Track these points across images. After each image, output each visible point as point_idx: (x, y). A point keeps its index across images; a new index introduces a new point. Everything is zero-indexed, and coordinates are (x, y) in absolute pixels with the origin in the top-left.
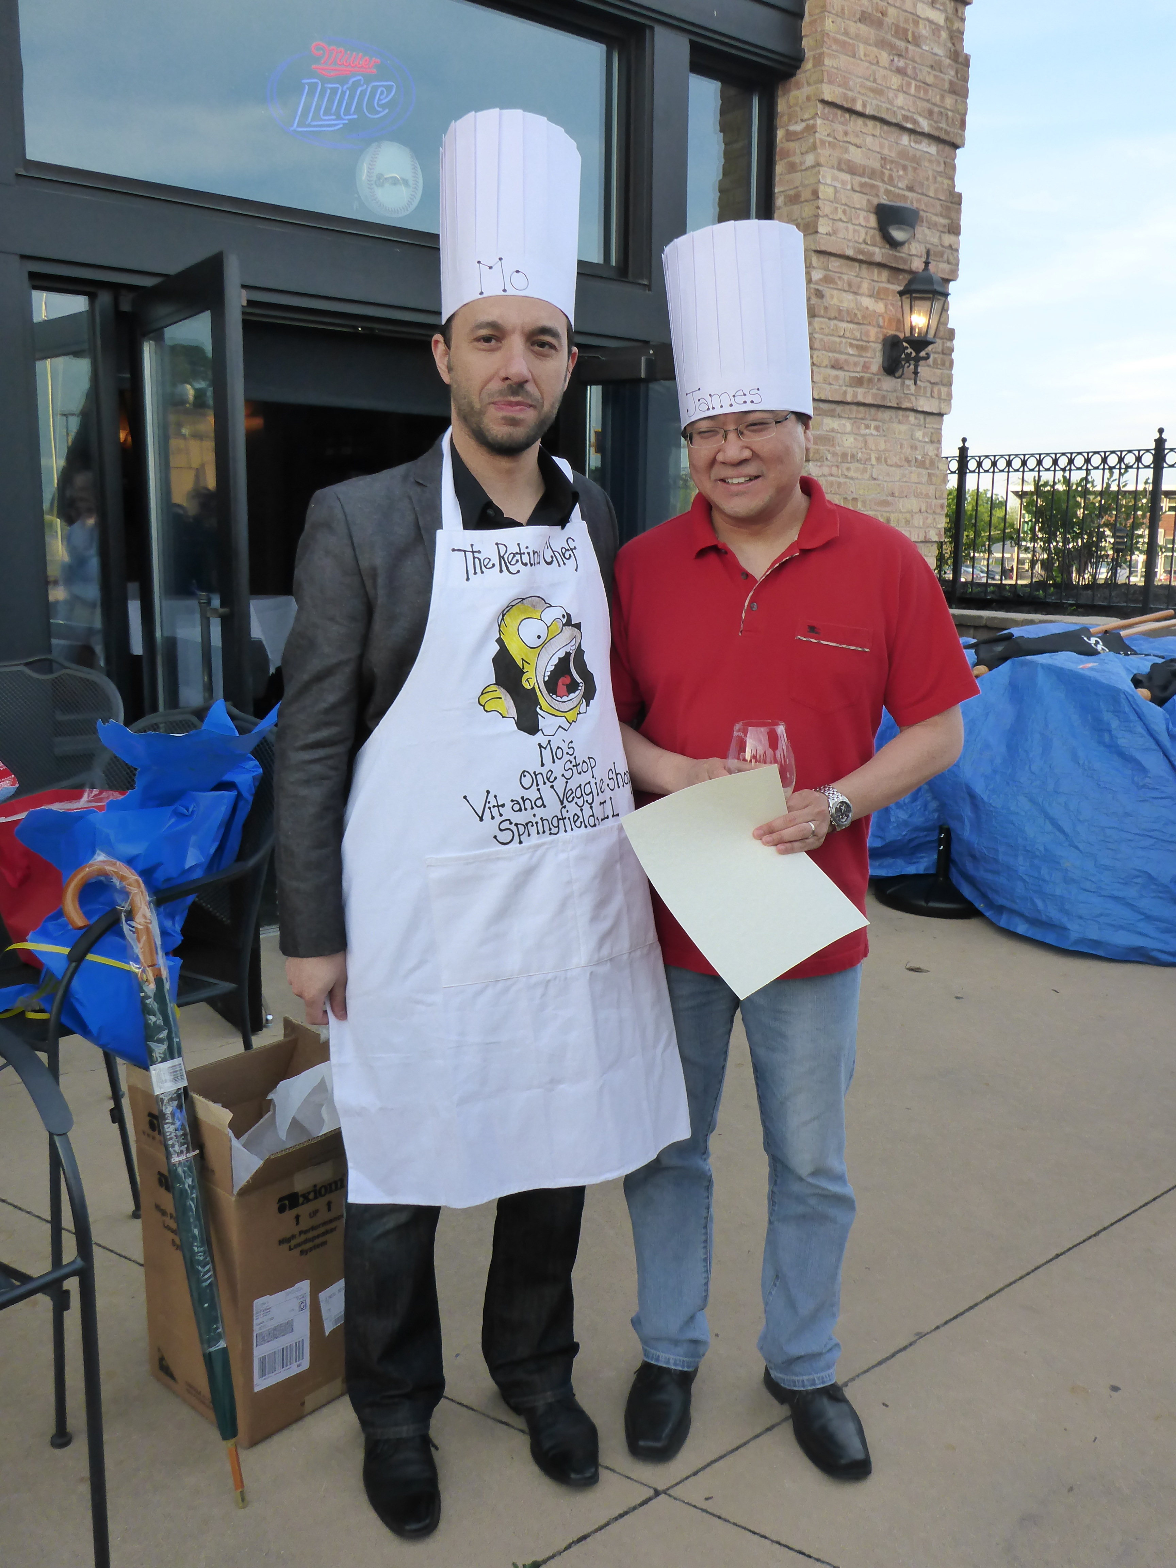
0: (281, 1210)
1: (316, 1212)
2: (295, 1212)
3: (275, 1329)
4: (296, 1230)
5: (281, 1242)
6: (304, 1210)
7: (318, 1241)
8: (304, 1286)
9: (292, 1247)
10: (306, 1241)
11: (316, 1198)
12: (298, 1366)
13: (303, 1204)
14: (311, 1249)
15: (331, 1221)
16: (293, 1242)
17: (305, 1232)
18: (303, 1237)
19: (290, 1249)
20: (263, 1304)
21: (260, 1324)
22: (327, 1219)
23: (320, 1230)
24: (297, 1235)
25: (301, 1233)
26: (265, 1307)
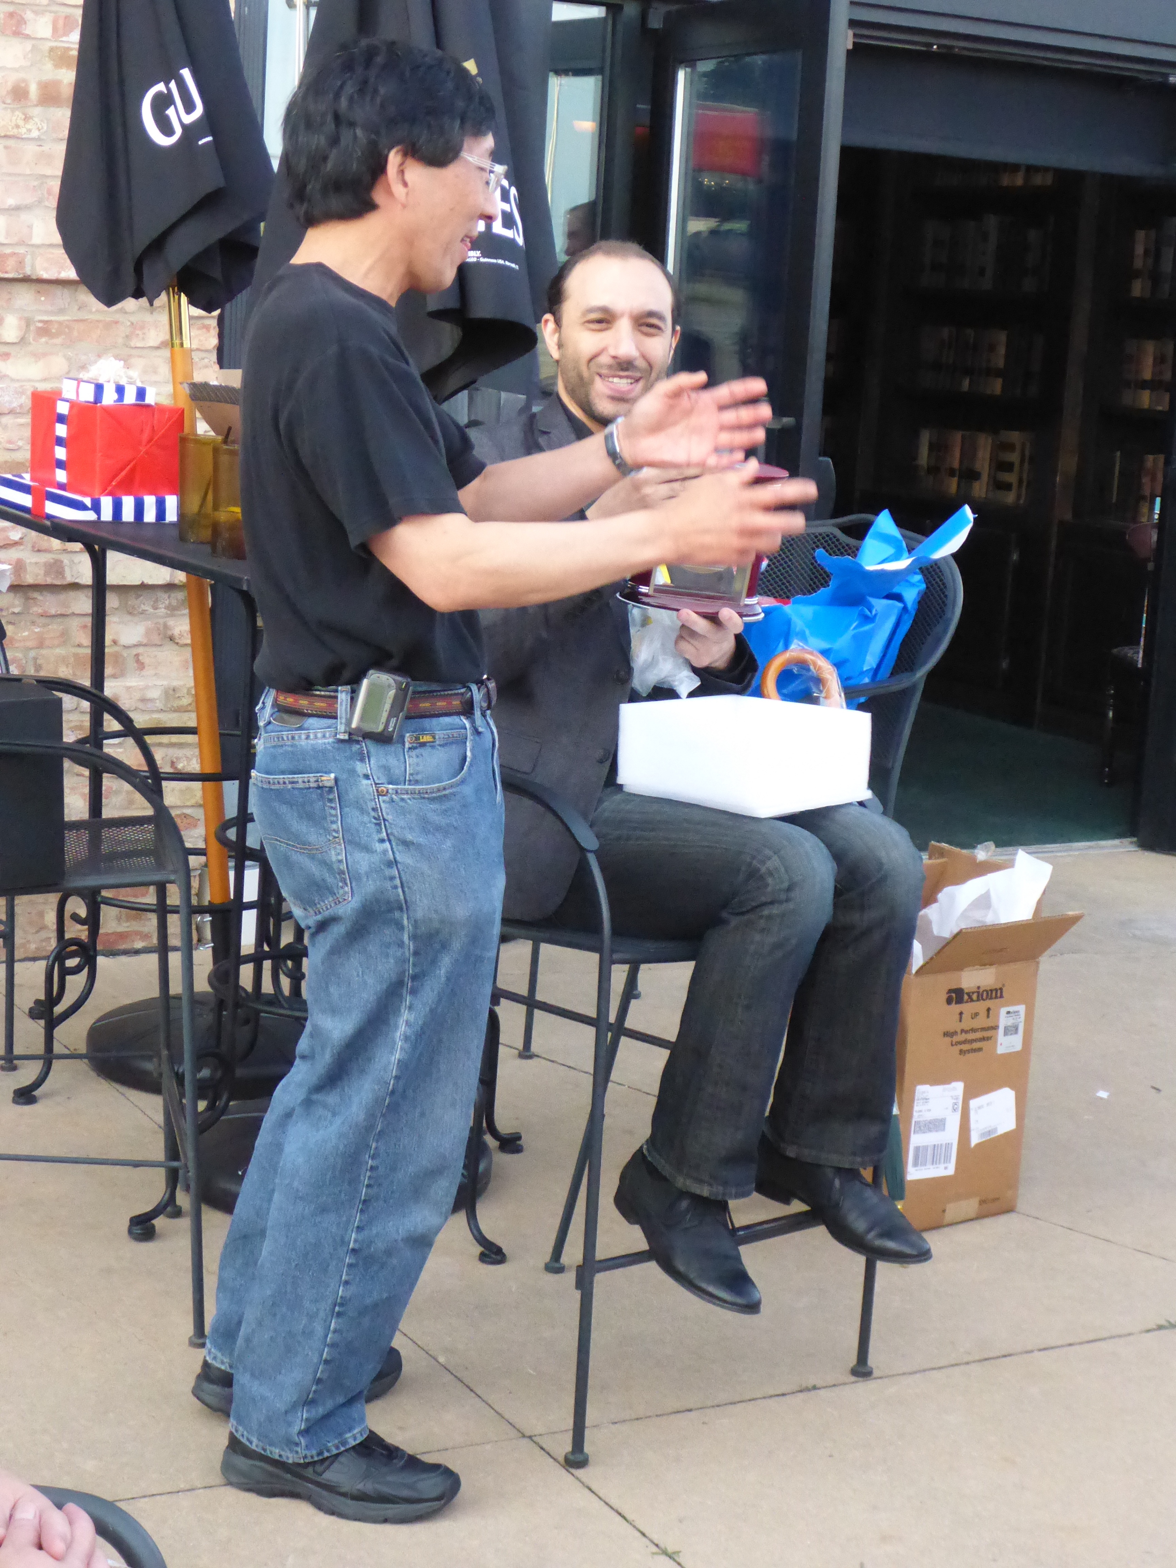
0: (949, 1001)
1: (976, 1014)
3: (930, 1123)
4: (958, 1027)
5: (946, 1034)
6: (967, 1008)
7: (976, 1045)
8: (958, 1087)
9: (954, 1043)
10: (965, 1042)
11: (978, 1000)
12: (946, 1168)
13: (967, 1002)
14: (969, 1051)
15: (986, 1029)
16: (956, 1039)
17: (966, 1032)
18: (963, 1037)
19: (952, 1045)
20: (924, 1092)
21: (920, 1111)
22: (985, 1025)
23: (978, 1035)
24: (959, 1032)
25: (962, 1031)
26: (925, 1095)
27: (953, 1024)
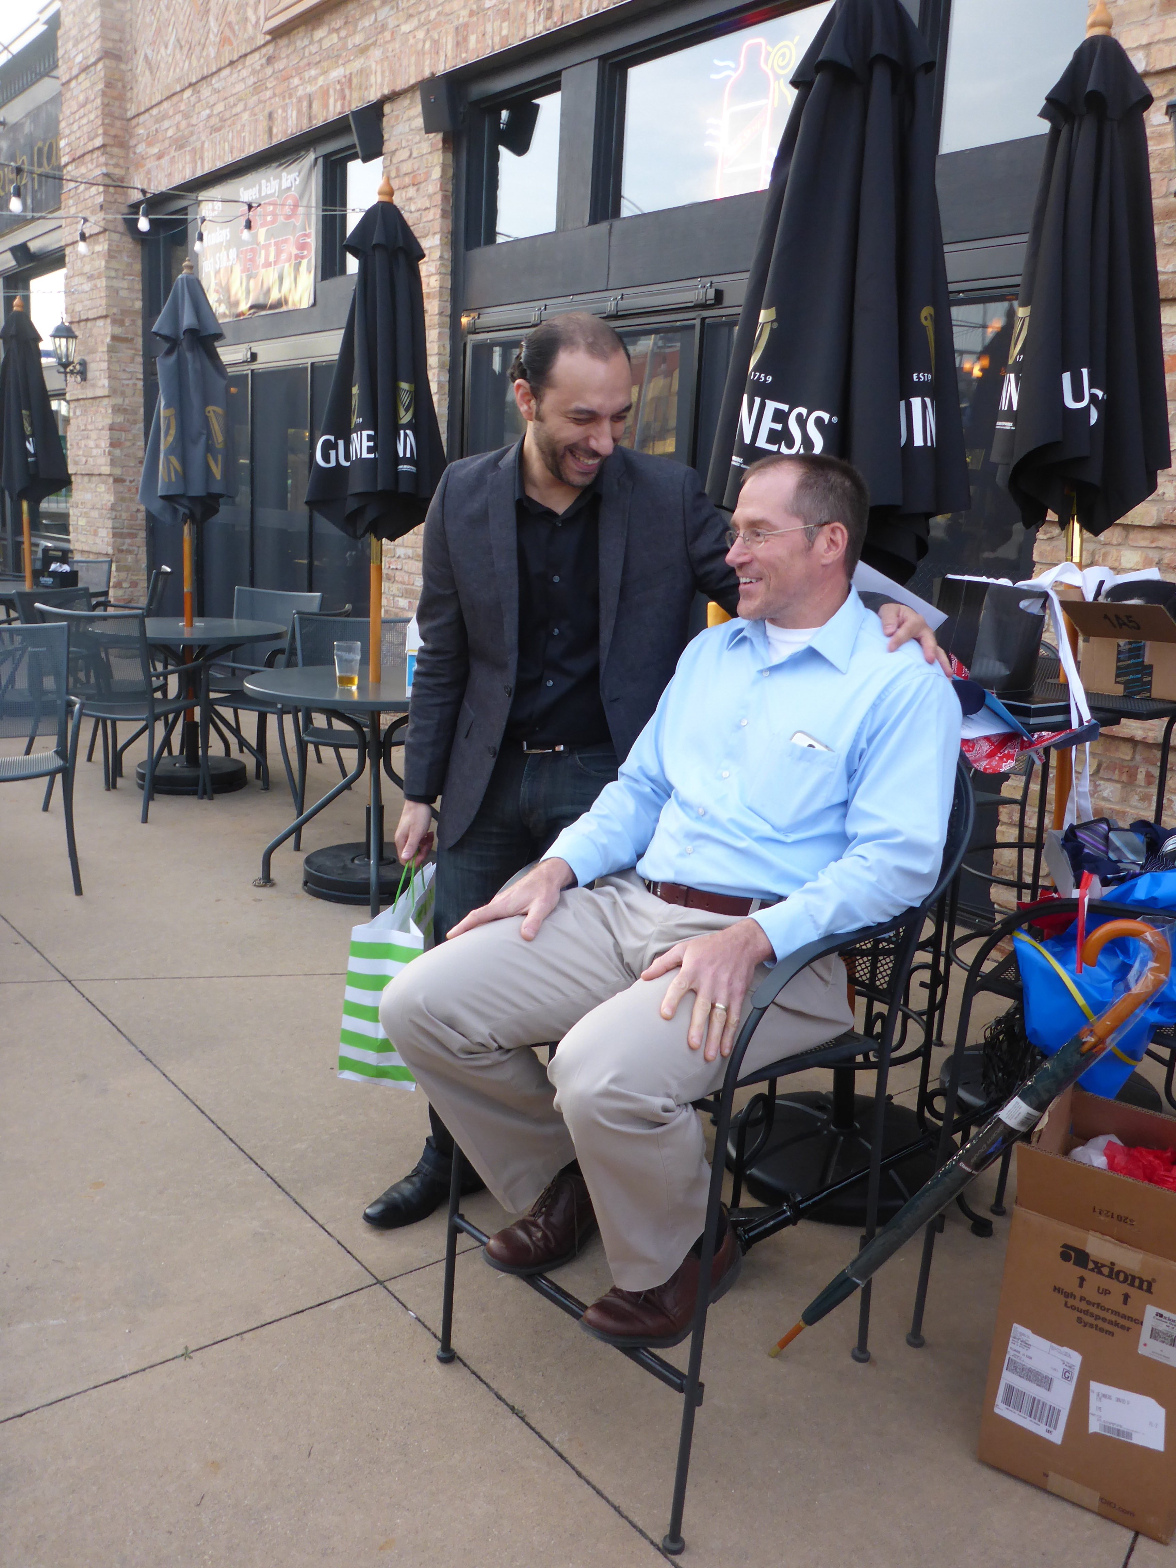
0: (1065, 1257)
1: (1106, 1292)
2: (1080, 1271)
3: (1030, 1371)
4: (1078, 1292)
5: (1059, 1289)
6: (1092, 1278)
8: (1076, 1359)
9: (1069, 1305)
10: (1086, 1312)
11: (1110, 1276)
12: (1049, 1431)
13: (1092, 1270)
14: (1091, 1326)
15: (1124, 1317)
16: (1071, 1302)
17: (1089, 1303)
18: (1083, 1306)
19: (1065, 1304)
20: (1022, 1334)
21: (1019, 1352)
22: (1122, 1312)
23: (1109, 1316)
24: (1078, 1298)
25: (1082, 1299)
26: (1024, 1339)
27: (1071, 1285)
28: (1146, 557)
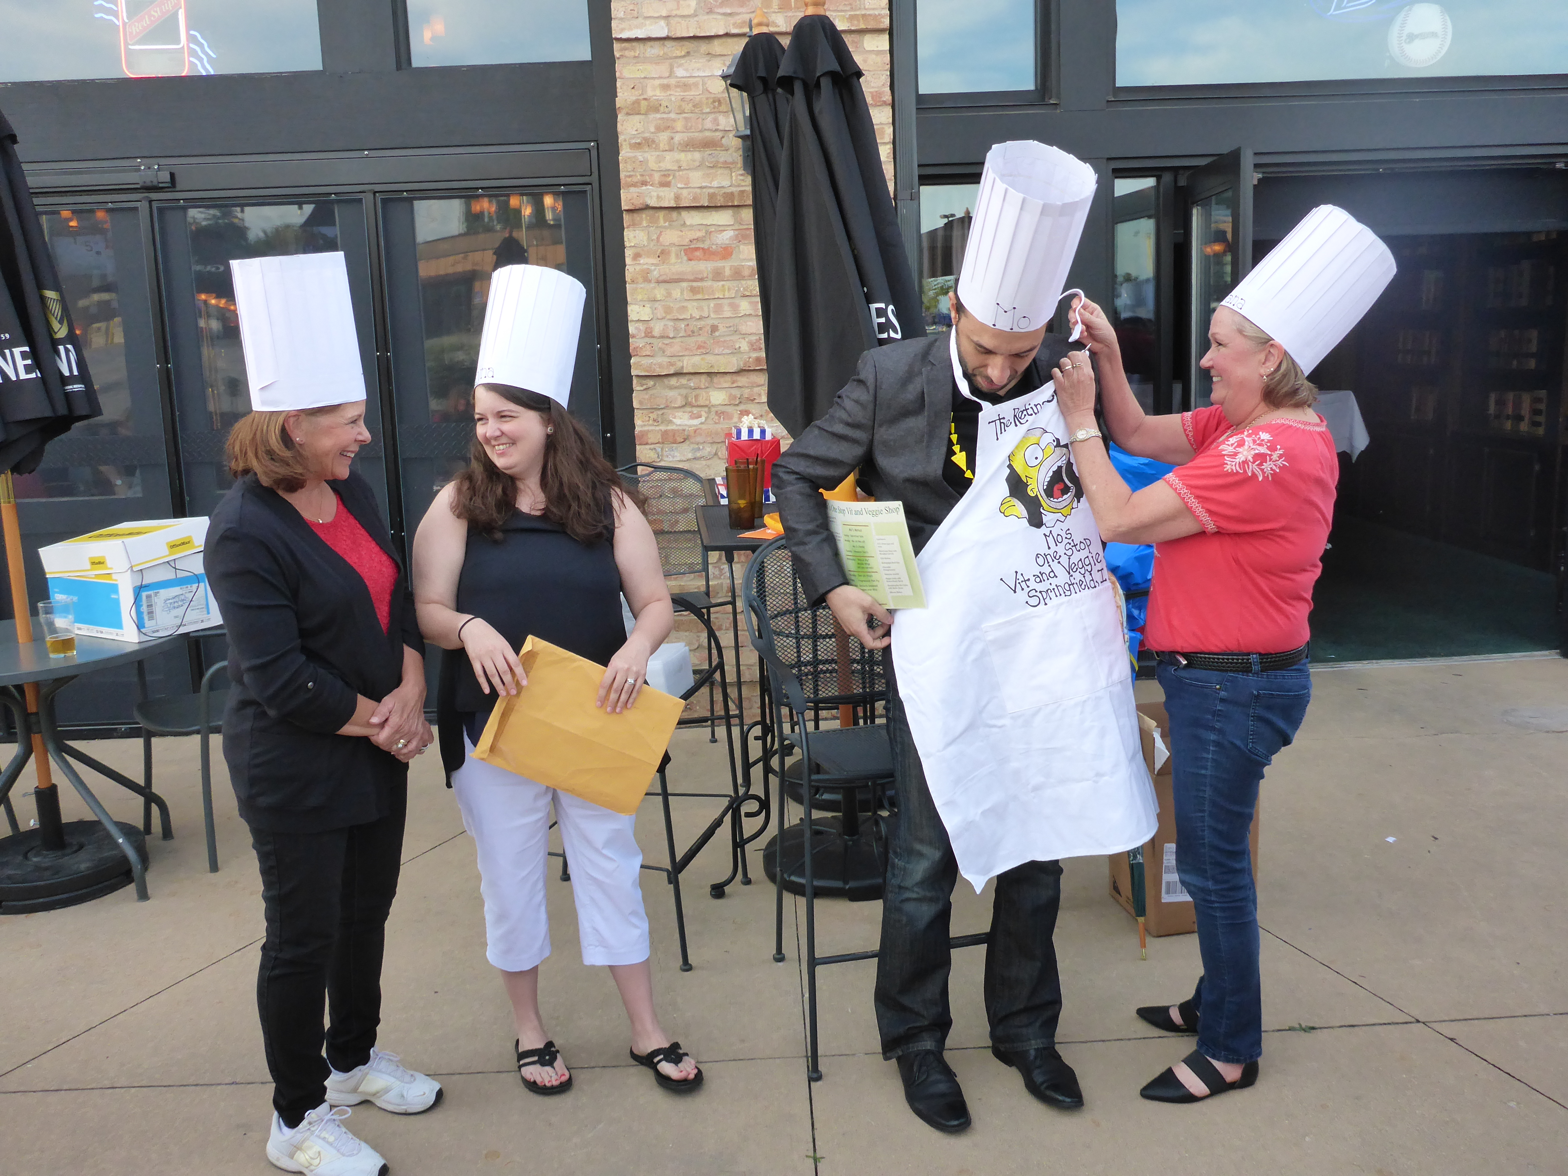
28: (731, 394)
